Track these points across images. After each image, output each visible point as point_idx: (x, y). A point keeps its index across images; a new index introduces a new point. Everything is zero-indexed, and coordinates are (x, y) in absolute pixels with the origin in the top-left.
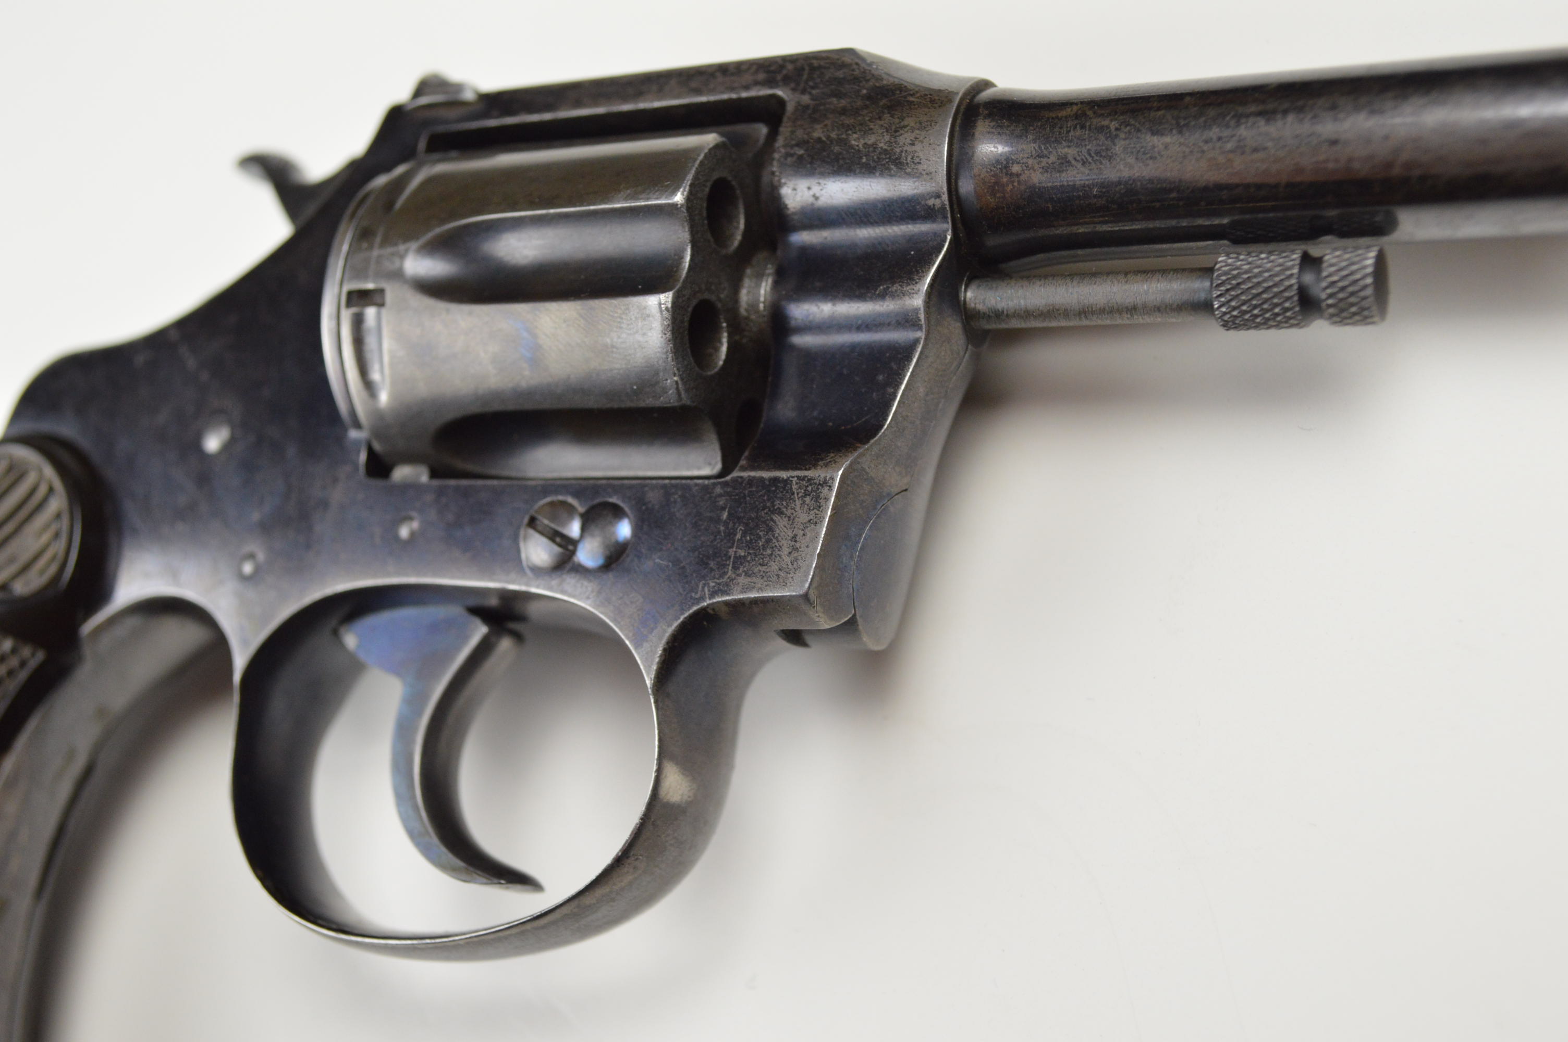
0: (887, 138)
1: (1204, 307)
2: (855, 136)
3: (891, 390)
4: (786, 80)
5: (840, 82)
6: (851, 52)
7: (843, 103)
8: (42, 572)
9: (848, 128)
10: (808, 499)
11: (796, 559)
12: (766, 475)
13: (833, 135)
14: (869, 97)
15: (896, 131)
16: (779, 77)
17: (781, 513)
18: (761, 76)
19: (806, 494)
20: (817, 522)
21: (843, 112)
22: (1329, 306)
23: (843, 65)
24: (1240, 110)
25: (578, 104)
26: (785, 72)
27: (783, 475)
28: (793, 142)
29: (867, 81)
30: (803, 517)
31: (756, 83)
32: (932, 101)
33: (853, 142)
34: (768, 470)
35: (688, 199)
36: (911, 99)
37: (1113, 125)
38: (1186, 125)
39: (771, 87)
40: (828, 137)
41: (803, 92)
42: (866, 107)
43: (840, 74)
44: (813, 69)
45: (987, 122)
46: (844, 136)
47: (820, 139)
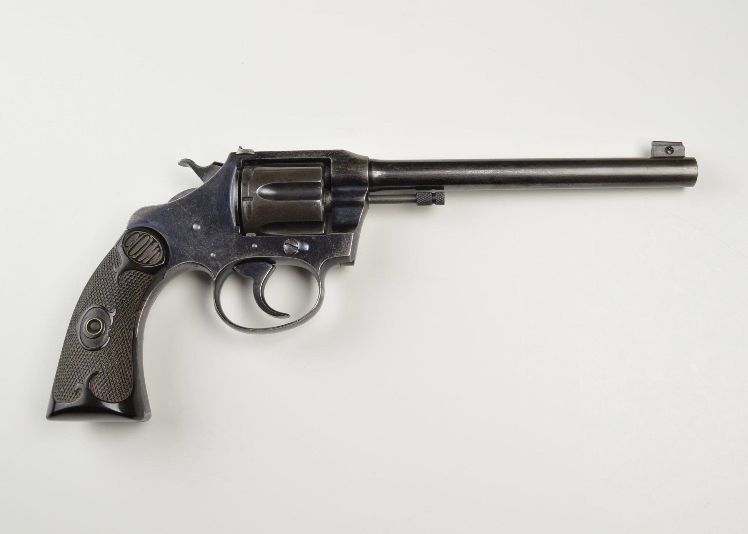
0: (355, 169)
1: (415, 201)
2: (348, 168)
3: (358, 217)
4: (330, 155)
5: (342, 157)
6: (343, 150)
7: (344, 161)
8: (157, 259)
9: (347, 166)
10: (347, 238)
11: (347, 249)
12: (338, 234)
13: (344, 168)
14: (349, 160)
15: (357, 168)
16: (329, 154)
17: (342, 241)
18: (324, 154)
19: (347, 237)
20: (350, 242)
21: (344, 163)
22: (437, 202)
23: (342, 153)
24: (422, 168)
25: (281, 156)
26: (329, 153)
27: (342, 234)
28: (335, 169)
29: (348, 157)
30: (347, 242)
31: (323, 155)
32: (363, 162)
33: (348, 170)
35: (319, 180)
36: (359, 161)
37: (399, 169)
38: (412, 170)
39: (327, 156)
40: (343, 168)
41: (334, 158)
42: (349, 162)
43: (342, 155)
44: (336, 153)
45: (374, 167)
46: (346, 168)
47: (341, 168)
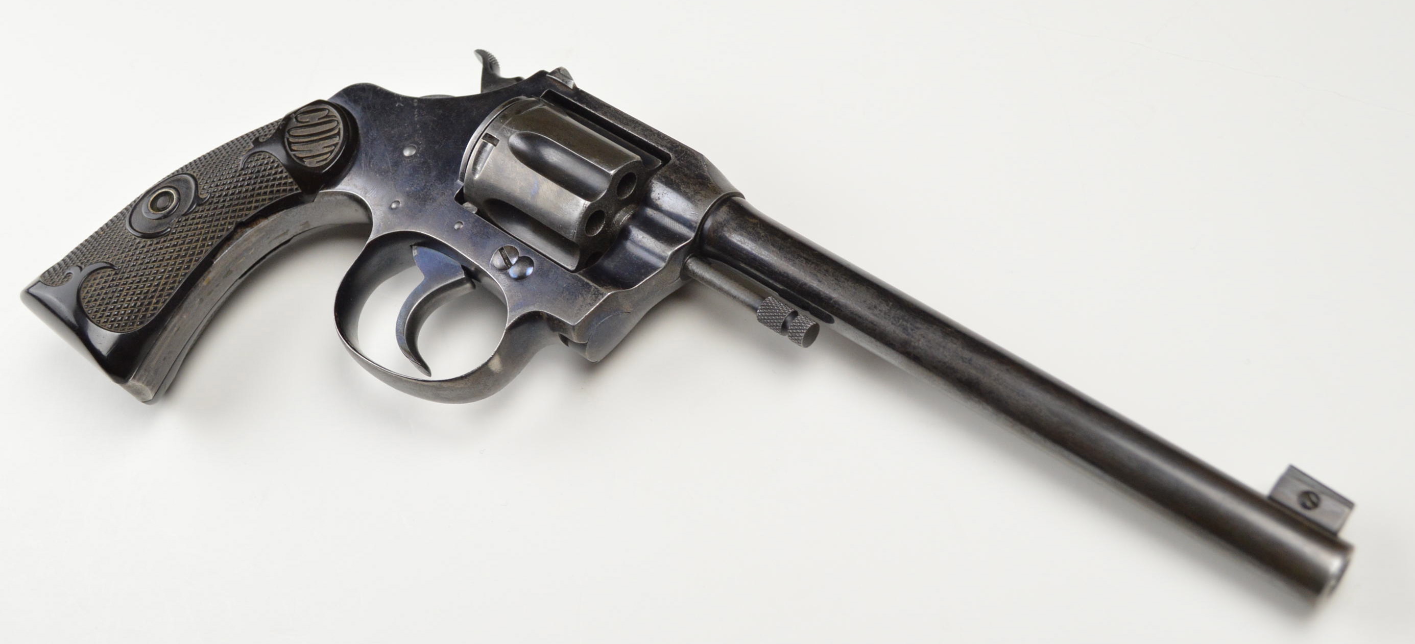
0: (693, 193)
1: (755, 309)
2: (683, 186)
3: (643, 277)
4: (676, 152)
5: (692, 164)
6: (702, 155)
7: (688, 172)
9: (683, 182)
10: (593, 296)
11: (578, 313)
12: (586, 280)
13: (677, 181)
14: (697, 175)
15: (697, 193)
16: (674, 149)
17: (582, 296)
18: (669, 145)
19: (594, 294)
20: (592, 305)
21: (686, 175)
22: (790, 333)
23: (696, 159)
24: (801, 254)
25: (605, 114)
26: (677, 149)
27: (591, 283)
28: (664, 175)
29: (700, 170)
30: (589, 301)
31: (666, 146)
32: (715, 190)
33: (682, 188)
34: (588, 279)
35: (615, 175)
36: (709, 185)
37: (763, 234)
38: (783, 249)
39: (670, 151)
40: (675, 181)
41: (678, 160)
42: (694, 178)
43: (693, 161)
44: (686, 154)
45: (727, 208)
46: (680, 184)
47: (672, 179)
